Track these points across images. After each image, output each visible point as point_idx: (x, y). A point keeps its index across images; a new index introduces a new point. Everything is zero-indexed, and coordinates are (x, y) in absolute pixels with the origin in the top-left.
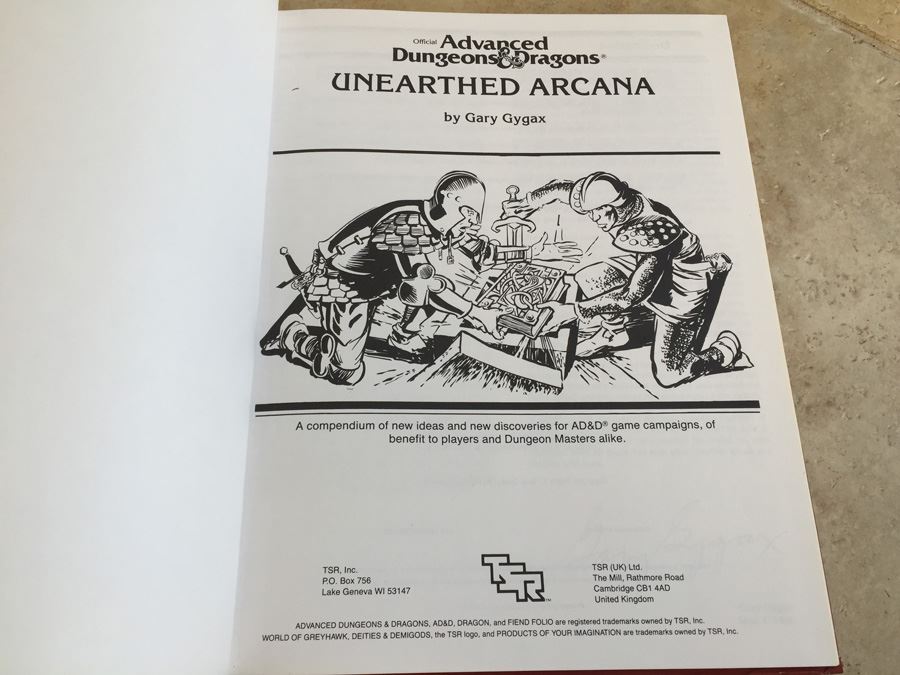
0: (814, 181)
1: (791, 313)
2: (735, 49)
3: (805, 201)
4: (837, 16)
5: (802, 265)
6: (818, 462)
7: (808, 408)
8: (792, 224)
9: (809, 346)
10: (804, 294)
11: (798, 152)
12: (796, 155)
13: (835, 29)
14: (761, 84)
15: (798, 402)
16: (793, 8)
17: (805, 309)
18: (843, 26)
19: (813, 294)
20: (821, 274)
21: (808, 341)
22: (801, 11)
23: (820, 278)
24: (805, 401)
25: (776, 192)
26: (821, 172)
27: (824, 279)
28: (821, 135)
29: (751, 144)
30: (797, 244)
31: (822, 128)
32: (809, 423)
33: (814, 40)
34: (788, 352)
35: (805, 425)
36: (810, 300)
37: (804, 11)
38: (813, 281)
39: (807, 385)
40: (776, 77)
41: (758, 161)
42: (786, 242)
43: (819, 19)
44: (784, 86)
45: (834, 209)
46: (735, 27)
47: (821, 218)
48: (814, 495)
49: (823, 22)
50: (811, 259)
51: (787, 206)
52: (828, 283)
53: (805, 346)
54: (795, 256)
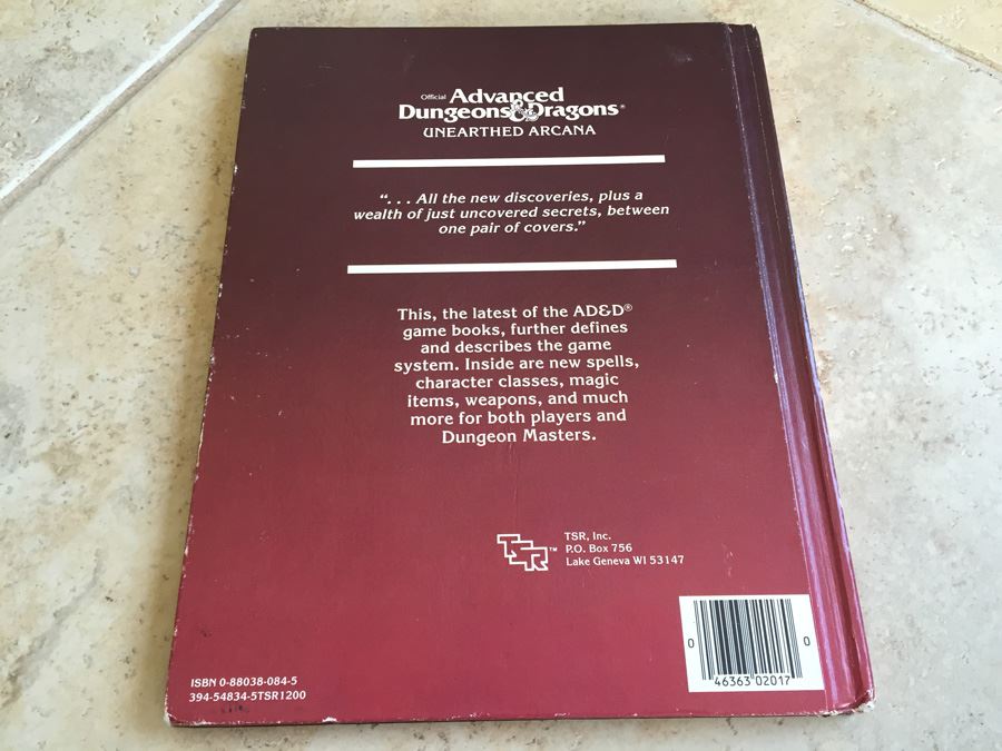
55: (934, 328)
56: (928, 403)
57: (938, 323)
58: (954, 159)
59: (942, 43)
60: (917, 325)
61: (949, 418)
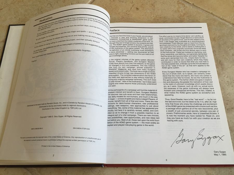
0: (227, 60)
1: (223, 88)
2: (209, 30)
3: (226, 64)
4: (231, 23)
5: (225, 78)
6: (230, 121)
7: (228, 109)
8: (223, 69)
9: (227, 96)
10: (226, 84)
11: (223, 53)
12: (223, 54)
13: (231, 26)
14: (215, 38)
15: (225, 108)
16: (221, 21)
17: (226, 88)
18: (233, 25)
19: (228, 84)
20: (230, 80)
21: (227, 95)
22: (223, 22)
23: (229, 81)
24: (227, 108)
25: (219, 62)
26: (229, 57)
27: (230, 81)
28: (229, 49)
29: (213, 51)
30: (224, 73)
31: (229, 48)
32: (228, 113)
33: (226, 28)
34: (223, 97)
35: (227, 113)
36: (227, 86)
37: (224, 22)
38: (228, 81)
39: (227, 104)
40: (218, 36)
41: (215, 55)
42: (221, 73)
43: (227, 24)
44: (220, 38)
45: (232, 66)
46: (208, 25)
47: (229, 68)
48: (229, 128)
49: (228, 24)
50: (227, 77)
51: (221, 65)
52: (231, 82)
53: (226, 96)
54: (224, 76)
55: (229, 85)
56: (228, 101)
57: (230, 83)
58: (232, 48)
59: (229, 23)
60: (225, 84)
61: (232, 104)
